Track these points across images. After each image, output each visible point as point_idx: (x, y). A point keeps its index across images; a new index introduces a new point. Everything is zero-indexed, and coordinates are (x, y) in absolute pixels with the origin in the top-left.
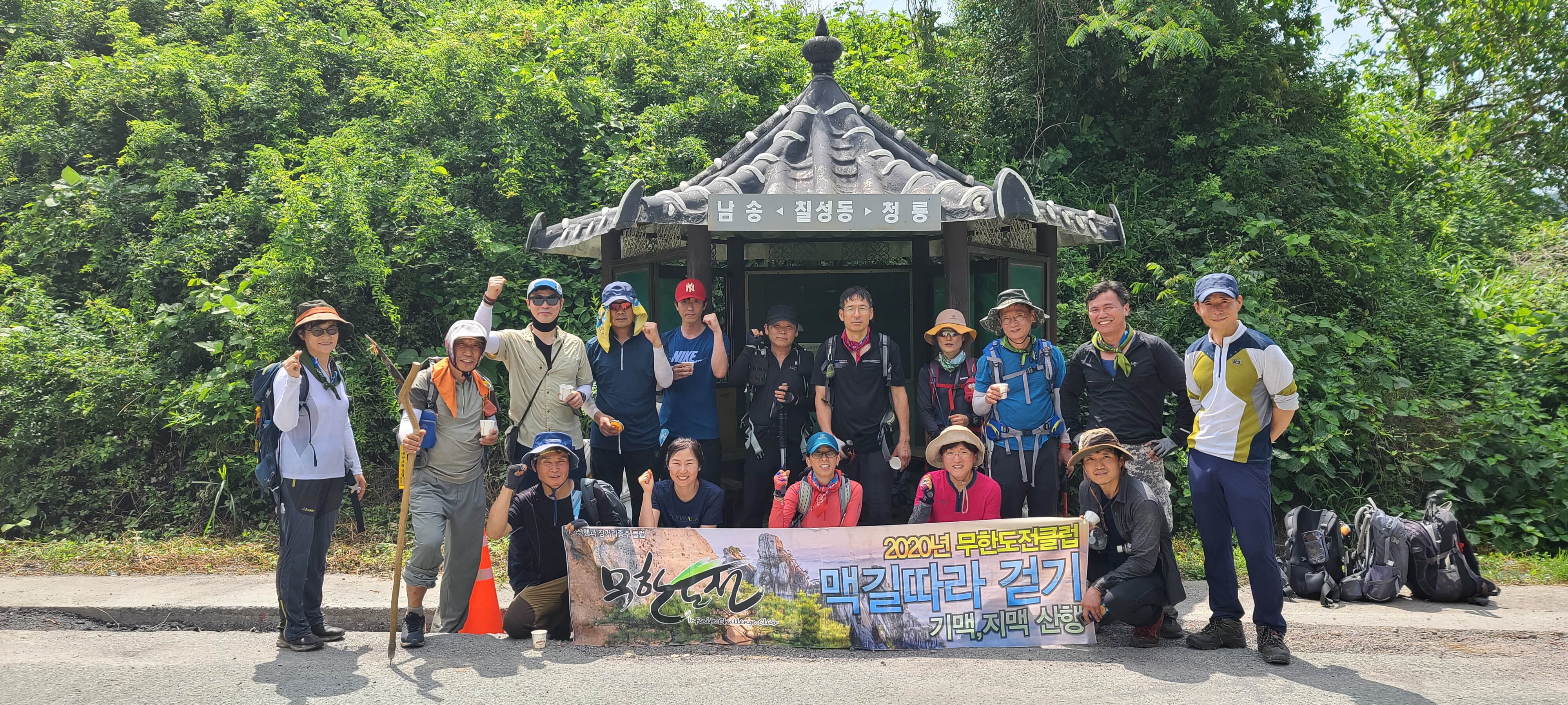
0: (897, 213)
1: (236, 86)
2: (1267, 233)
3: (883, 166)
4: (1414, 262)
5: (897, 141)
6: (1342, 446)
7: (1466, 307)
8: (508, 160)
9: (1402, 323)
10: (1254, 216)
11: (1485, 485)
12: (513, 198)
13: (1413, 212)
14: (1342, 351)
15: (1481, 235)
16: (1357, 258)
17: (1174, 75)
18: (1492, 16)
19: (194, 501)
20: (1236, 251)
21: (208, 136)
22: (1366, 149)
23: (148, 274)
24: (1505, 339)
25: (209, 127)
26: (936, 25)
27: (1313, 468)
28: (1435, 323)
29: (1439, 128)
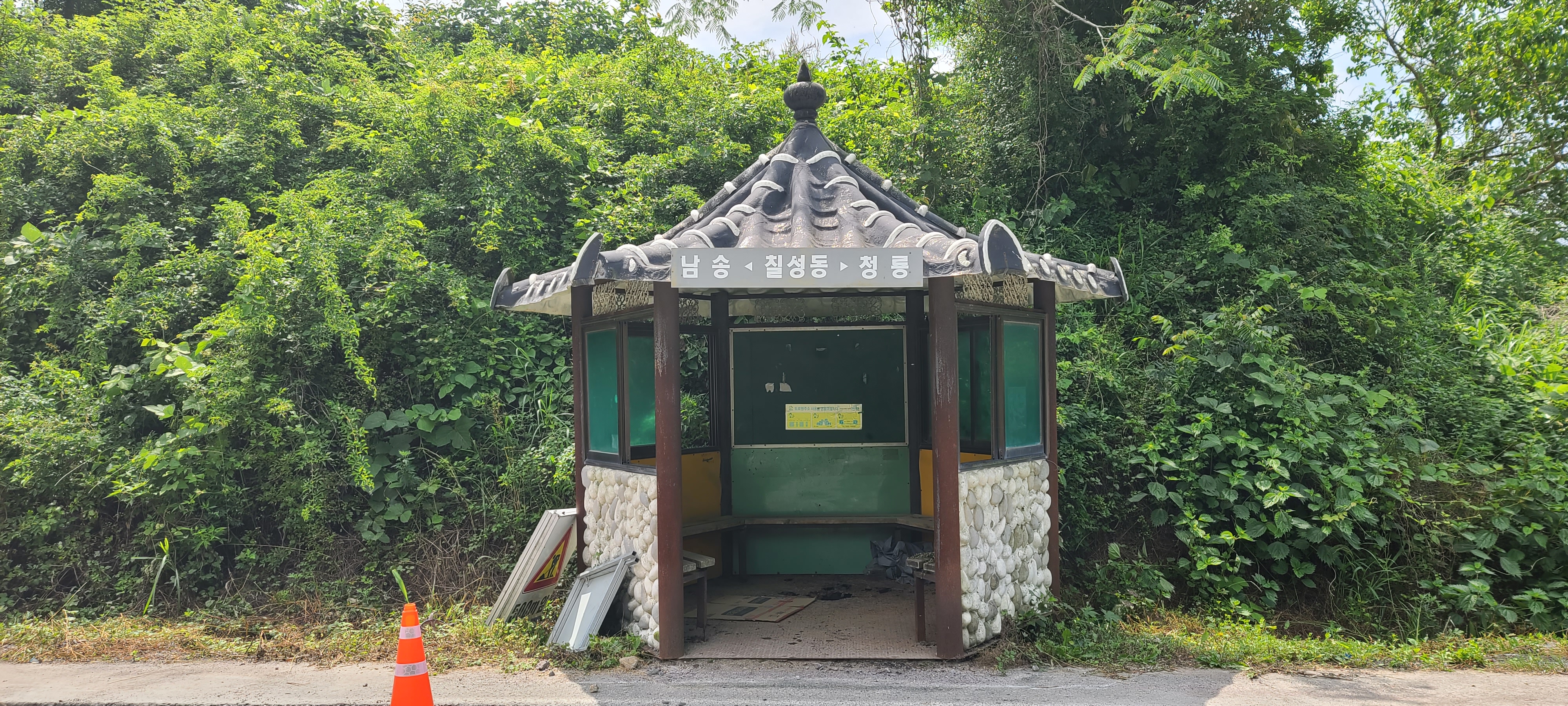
0: (875, 268)
1: (210, 139)
2: (1281, 286)
3: (866, 218)
4: (1437, 316)
5: (883, 191)
6: (1367, 515)
7: (1493, 363)
8: (487, 212)
9: (1427, 380)
10: (1267, 269)
11: (1521, 556)
12: (492, 252)
13: (1435, 263)
14: (1363, 411)
15: (1506, 288)
16: (1377, 313)
17: (1180, 122)
18: (1509, 63)
19: (139, 576)
20: (1248, 305)
21: (179, 189)
22: (1383, 198)
23: (103, 334)
24: (1535, 397)
25: (179, 180)
26: (932, 72)
27: (1336, 539)
28: (1461, 381)
29: (1458, 176)
